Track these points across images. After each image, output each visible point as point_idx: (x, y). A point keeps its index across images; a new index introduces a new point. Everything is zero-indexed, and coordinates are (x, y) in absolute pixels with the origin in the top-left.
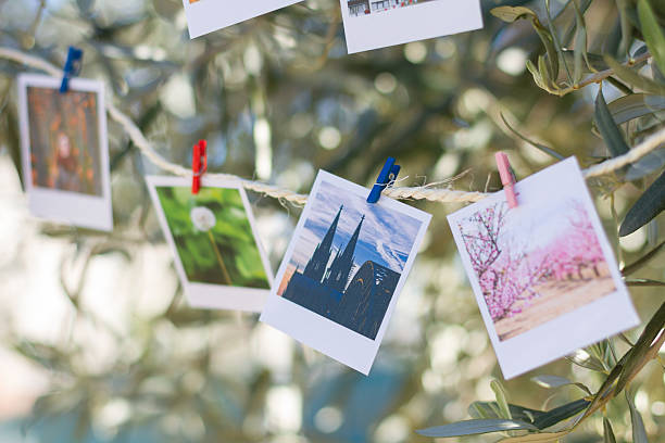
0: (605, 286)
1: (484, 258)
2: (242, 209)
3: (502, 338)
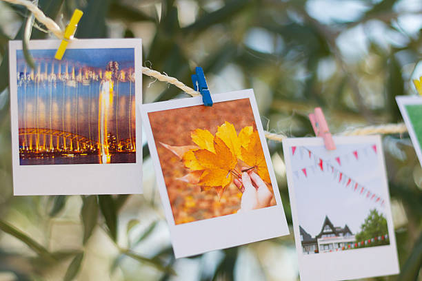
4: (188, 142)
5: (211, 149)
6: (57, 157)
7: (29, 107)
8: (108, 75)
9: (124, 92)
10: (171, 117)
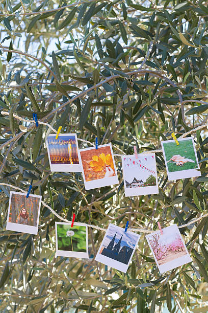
0: (184, 253)
1: (155, 246)
2: (85, 232)
3: (159, 264)
4: (91, 159)
5: (97, 161)
6: (60, 163)
7: (52, 150)
8: (69, 142)
9: (74, 146)
10: (86, 153)
